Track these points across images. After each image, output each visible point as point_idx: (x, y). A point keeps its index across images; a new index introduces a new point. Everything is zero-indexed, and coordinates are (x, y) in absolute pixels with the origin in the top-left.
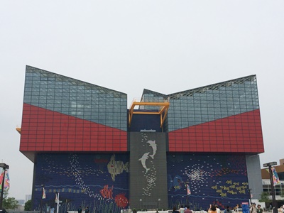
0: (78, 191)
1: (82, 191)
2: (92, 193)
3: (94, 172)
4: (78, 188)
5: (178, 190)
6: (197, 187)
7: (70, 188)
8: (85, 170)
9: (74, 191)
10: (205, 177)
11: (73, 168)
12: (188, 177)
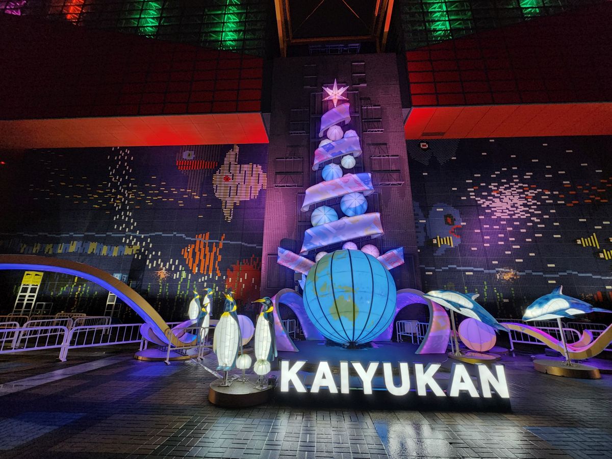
0: (115, 252)
1: (128, 251)
2: (155, 258)
3: (170, 195)
4: (118, 242)
5: (449, 250)
6: (520, 239)
7: (94, 239)
8: (145, 191)
9: (105, 250)
10: (544, 207)
11: (114, 185)
12: (479, 209)
